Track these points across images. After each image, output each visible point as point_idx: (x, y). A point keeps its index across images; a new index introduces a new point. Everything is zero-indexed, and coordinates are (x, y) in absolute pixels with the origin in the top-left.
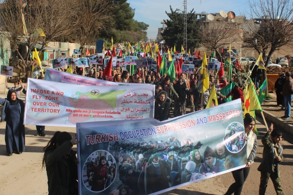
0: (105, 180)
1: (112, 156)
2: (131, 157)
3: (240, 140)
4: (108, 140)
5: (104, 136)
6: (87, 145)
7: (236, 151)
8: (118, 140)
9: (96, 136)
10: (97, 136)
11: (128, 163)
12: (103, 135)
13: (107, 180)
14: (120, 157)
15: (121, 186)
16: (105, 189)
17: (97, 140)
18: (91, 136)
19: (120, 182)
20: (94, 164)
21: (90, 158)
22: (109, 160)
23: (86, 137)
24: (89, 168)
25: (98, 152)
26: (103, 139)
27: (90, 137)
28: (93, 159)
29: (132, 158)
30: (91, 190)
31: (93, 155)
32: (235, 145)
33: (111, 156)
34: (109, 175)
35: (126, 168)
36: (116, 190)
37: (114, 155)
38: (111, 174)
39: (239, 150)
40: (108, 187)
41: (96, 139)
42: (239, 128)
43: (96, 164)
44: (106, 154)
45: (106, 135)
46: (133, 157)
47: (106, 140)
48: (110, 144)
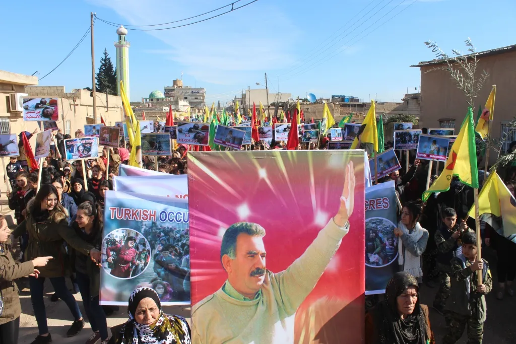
0: (132, 267)
1: (146, 240)
2: (177, 248)
3: (387, 247)
4: (141, 218)
5: (134, 212)
6: (112, 218)
7: (377, 264)
8: (154, 220)
9: (124, 209)
10: (126, 210)
11: (170, 254)
12: (133, 210)
13: (134, 266)
14: (159, 244)
15: (155, 279)
16: (130, 278)
17: (127, 215)
18: (118, 209)
19: (154, 275)
20: (117, 243)
21: (113, 234)
22: (140, 243)
23: (111, 209)
24: (110, 246)
25: (126, 230)
26: (134, 216)
27: (116, 210)
28: (117, 237)
29: (178, 251)
30: (111, 273)
31: (118, 231)
32: (375, 254)
33: (144, 239)
34: (138, 262)
35: (165, 260)
36: (148, 283)
37: (149, 240)
38: (141, 261)
39: (384, 263)
40: (136, 276)
41: (125, 214)
42: (388, 227)
43: (120, 244)
44: (137, 235)
45: (137, 210)
46: (180, 250)
47: (139, 218)
48: (145, 225)
